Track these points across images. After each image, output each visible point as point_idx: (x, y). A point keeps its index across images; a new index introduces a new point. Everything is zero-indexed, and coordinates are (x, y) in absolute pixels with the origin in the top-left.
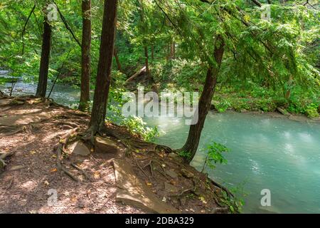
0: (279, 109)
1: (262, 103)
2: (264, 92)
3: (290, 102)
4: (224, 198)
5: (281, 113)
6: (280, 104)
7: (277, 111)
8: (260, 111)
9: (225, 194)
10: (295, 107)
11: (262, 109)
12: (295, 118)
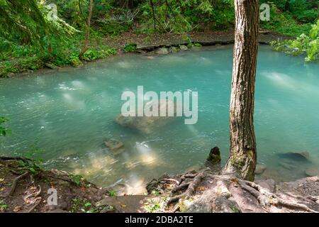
0: (47, 64)
1: (28, 62)
2: (25, 50)
3: (55, 55)
4: (22, 167)
5: (50, 68)
6: (46, 60)
7: (46, 67)
8: (29, 71)
9: (21, 162)
10: (61, 60)
11: (30, 69)
12: (65, 69)
